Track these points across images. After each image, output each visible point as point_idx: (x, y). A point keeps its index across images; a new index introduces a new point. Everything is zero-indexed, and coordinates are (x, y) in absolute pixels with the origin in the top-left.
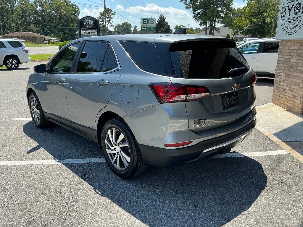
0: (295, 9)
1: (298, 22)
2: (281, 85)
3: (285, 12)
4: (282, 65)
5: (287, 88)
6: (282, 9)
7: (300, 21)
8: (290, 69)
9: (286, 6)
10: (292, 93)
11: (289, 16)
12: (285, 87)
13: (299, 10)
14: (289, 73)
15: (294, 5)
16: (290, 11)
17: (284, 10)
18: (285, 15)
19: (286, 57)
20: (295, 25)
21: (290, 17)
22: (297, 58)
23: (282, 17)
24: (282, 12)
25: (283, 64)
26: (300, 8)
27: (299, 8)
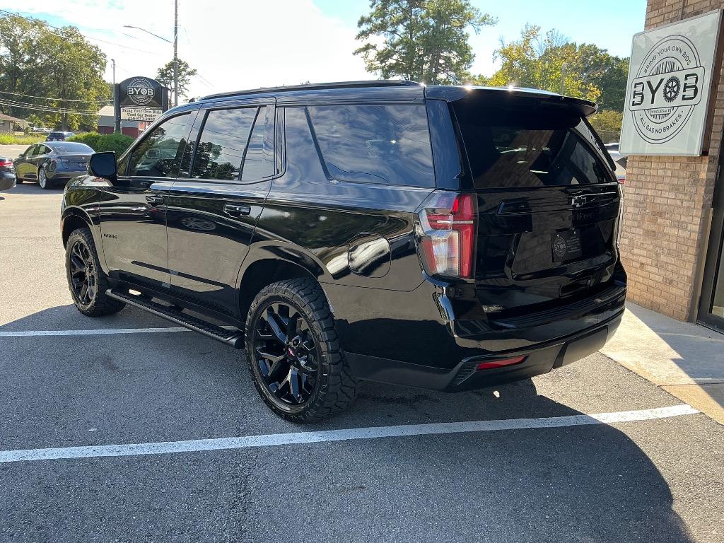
0: (665, 90)
1: (673, 118)
2: (633, 254)
3: (641, 94)
4: (637, 210)
5: (649, 261)
6: (635, 87)
7: (680, 116)
8: (657, 220)
9: (644, 81)
10: (662, 272)
11: (652, 102)
12: (643, 260)
13: (677, 93)
14: (653, 228)
15: (662, 80)
16: (653, 92)
17: (639, 89)
18: (642, 100)
19: (644, 192)
20: (668, 123)
21: (654, 106)
22: (672, 195)
23: (634, 104)
24: (635, 94)
25: (637, 207)
26: (678, 89)
27: (675, 89)
